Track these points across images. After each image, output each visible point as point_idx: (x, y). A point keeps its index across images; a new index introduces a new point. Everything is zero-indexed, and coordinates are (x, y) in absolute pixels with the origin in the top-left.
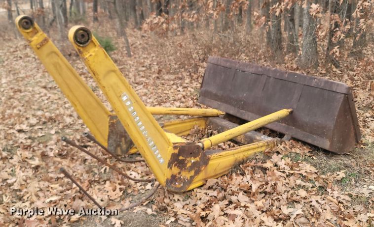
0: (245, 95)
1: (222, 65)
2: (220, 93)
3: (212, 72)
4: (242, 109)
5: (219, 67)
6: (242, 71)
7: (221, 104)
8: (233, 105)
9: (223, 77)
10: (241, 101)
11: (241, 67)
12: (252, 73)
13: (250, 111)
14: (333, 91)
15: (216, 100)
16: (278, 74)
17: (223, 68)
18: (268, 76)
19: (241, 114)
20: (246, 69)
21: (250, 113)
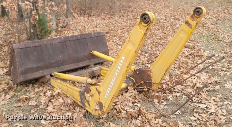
0: (60, 57)
1: (32, 46)
2: (41, 64)
3: (22, 54)
4: (61, 66)
5: (29, 48)
6: (51, 44)
7: (43, 71)
8: (54, 67)
9: (35, 54)
10: (60, 61)
11: (49, 42)
12: (58, 43)
13: (67, 64)
14: (101, 36)
15: (37, 71)
16: (75, 38)
17: (33, 48)
18: (69, 41)
19: (62, 69)
20: (54, 42)
21: (67, 66)
